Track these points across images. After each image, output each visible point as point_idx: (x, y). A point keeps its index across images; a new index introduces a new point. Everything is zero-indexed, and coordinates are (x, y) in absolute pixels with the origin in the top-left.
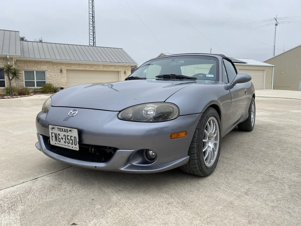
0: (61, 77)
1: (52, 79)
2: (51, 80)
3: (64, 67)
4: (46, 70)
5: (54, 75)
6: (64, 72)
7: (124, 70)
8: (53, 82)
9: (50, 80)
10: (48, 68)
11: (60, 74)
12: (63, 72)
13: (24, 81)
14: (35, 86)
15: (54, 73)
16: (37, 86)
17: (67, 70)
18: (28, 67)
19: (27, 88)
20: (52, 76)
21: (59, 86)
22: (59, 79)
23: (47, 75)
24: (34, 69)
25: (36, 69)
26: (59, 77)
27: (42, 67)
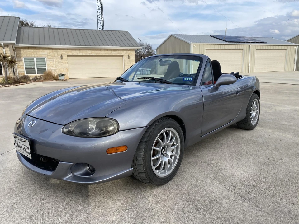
0: (62, 63)
1: (53, 65)
2: (52, 67)
3: (64, 52)
4: (46, 56)
5: (54, 61)
6: (65, 57)
7: (128, 54)
8: (54, 69)
9: (50, 67)
10: (48, 55)
11: (60, 60)
12: (63, 58)
13: (25, 68)
14: (35, 73)
15: (54, 60)
16: (38, 73)
17: (68, 56)
18: (28, 54)
19: (27, 76)
20: (53, 63)
21: (60, 73)
22: (60, 65)
23: (47, 62)
24: (33, 56)
25: (36, 56)
26: (60, 63)
27: (42, 53)
